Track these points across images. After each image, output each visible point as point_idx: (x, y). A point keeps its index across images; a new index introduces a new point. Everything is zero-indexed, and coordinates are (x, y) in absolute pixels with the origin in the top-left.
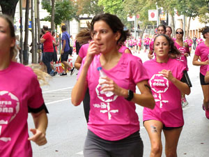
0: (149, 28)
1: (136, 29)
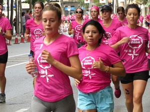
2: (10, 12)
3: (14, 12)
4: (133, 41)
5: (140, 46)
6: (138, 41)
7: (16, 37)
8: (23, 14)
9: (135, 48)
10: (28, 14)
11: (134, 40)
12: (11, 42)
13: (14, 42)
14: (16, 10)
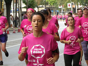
0: (68, 11)
1: (62, 11)
2: (15, 13)
3: (18, 13)
4: (36, 51)
5: (42, 56)
6: (40, 51)
7: (19, 28)
8: (22, 15)
9: (38, 57)
10: (25, 15)
11: (36, 49)
12: (15, 31)
13: (17, 31)
14: (18, 12)
